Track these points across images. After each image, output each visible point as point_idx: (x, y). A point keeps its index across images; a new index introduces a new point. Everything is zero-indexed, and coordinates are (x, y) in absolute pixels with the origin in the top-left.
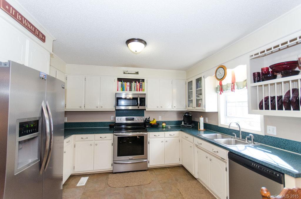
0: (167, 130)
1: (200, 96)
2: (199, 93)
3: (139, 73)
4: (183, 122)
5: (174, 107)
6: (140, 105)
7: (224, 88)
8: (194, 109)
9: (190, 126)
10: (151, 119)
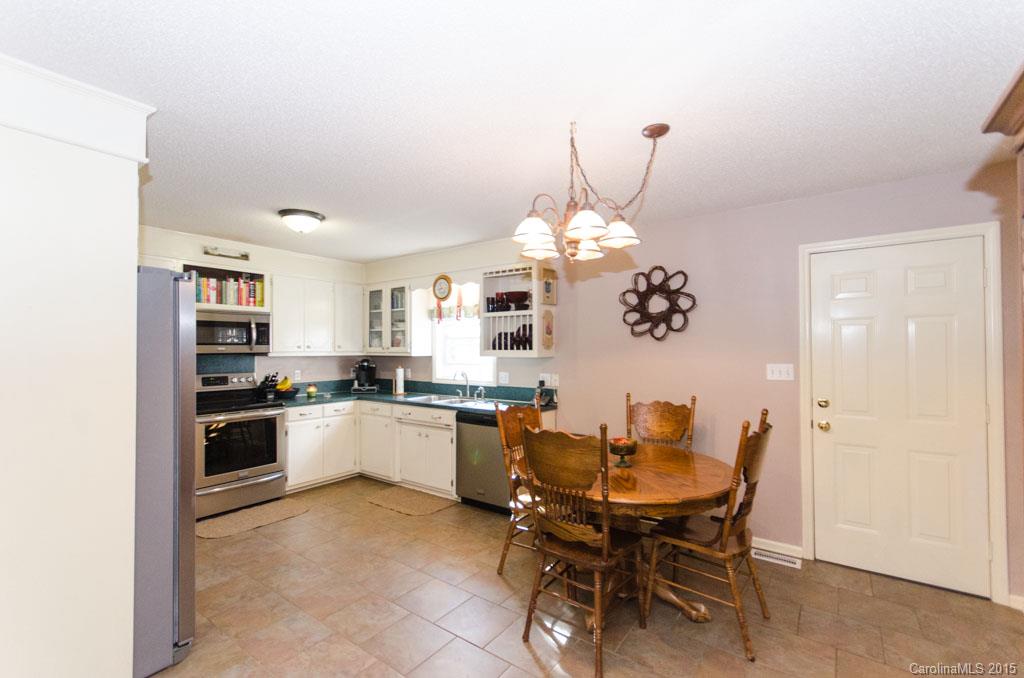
0: (320, 400)
1: (400, 325)
2: (398, 319)
3: (250, 257)
4: (356, 382)
5: (339, 347)
6: (258, 343)
7: (444, 312)
8: (386, 351)
9: (374, 390)
10: (280, 379)
